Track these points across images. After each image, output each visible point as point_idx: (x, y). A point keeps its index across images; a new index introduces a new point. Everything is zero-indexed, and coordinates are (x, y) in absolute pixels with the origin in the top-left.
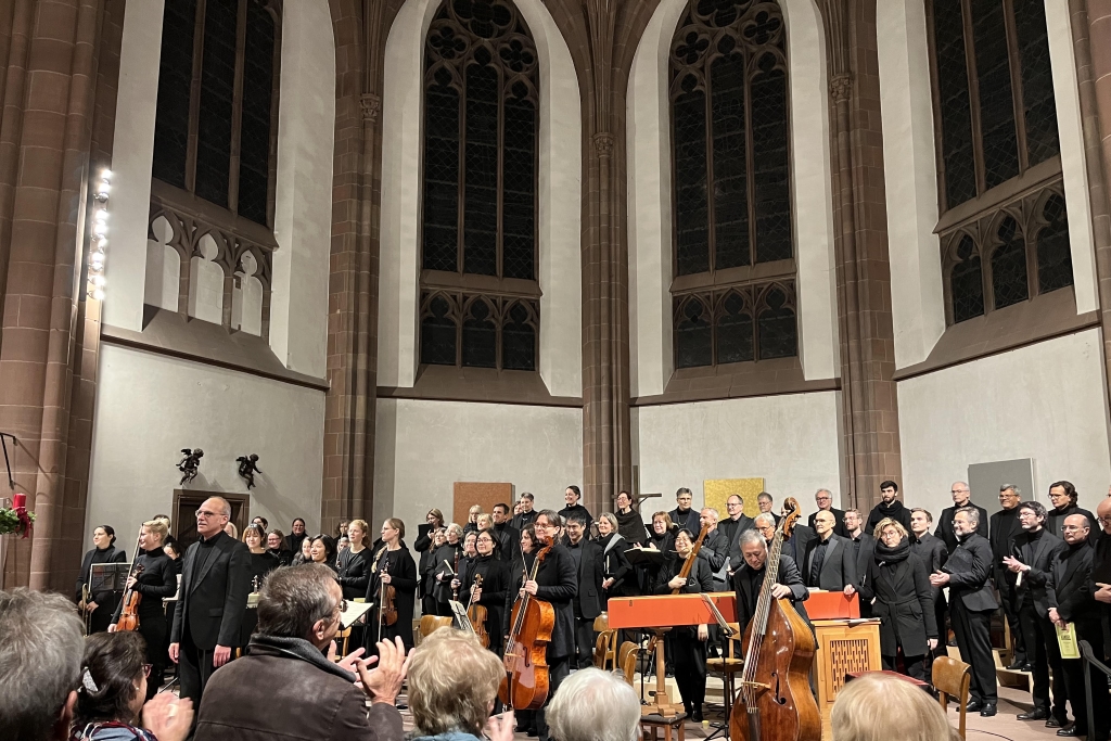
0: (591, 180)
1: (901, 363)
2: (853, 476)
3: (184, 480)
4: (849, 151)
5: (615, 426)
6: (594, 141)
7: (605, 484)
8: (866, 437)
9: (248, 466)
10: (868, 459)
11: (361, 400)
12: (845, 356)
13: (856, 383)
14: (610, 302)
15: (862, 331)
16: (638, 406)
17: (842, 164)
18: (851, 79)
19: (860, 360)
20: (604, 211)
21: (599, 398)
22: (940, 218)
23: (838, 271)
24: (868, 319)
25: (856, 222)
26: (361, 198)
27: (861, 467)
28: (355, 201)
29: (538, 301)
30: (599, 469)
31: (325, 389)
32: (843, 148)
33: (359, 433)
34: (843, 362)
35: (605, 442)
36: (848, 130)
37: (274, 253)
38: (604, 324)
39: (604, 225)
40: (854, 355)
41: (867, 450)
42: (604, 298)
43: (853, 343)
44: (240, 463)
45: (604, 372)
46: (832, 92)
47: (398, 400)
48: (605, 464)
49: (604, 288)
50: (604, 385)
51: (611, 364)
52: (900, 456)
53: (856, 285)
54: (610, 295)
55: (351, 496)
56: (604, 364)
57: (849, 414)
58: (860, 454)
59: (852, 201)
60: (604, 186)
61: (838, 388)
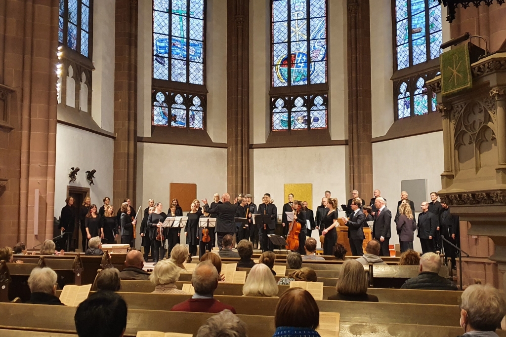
0: (233, 38)
1: (375, 135)
2: (352, 184)
3: (70, 181)
4: (356, 38)
5: (244, 158)
6: (235, 18)
7: (239, 185)
8: (359, 167)
9: (90, 175)
10: (359, 176)
11: (132, 143)
12: (351, 131)
13: (355, 143)
14: (242, 98)
15: (359, 120)
16: (253, 148)
17: (353, 44)
18: (358, 5)
19: (358, 133)
20: (240, 54)
21: (236, 144)
22: (393, 74)
23: (349, 92)
24: (362, 115)
25: (358, 71)
26: (130, 45)
27: (356, 180)
28: (127, 46)
29: (206, 95)
30: (236, 178)
31: (114, 138)
32: (353, 36)
33: (132, 160)
34: (349, 133)
35: (239, 165)
36: (356, 29)
37: (93, 72)
38: (240, 109)
39: (240, 61)
40: (355, 131)
41: (359, 173)
42: (240, 96)
43: (355, 126)
44: (87, 173)
45: (239, 132)
46: (349, 10)
47: (144, 143)
48: (239, 176)
49: (240, 91)
50: (239, 138)
51: (242, 128)
52: (372, 175)
53: (357, 99)
54: (242, 96)
55: (128, 189)
56: (239, 129)
57: (352, 156)
58: (356, 174)
59: (356, 61)
60: (240, 42)
61: (346, 144)
